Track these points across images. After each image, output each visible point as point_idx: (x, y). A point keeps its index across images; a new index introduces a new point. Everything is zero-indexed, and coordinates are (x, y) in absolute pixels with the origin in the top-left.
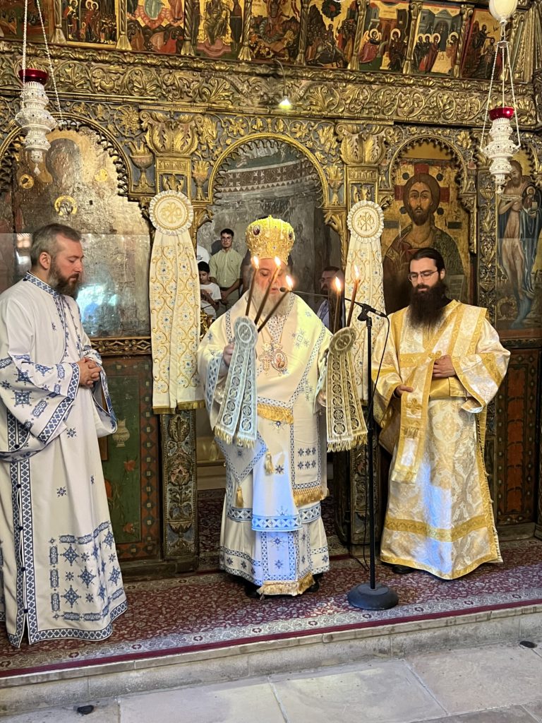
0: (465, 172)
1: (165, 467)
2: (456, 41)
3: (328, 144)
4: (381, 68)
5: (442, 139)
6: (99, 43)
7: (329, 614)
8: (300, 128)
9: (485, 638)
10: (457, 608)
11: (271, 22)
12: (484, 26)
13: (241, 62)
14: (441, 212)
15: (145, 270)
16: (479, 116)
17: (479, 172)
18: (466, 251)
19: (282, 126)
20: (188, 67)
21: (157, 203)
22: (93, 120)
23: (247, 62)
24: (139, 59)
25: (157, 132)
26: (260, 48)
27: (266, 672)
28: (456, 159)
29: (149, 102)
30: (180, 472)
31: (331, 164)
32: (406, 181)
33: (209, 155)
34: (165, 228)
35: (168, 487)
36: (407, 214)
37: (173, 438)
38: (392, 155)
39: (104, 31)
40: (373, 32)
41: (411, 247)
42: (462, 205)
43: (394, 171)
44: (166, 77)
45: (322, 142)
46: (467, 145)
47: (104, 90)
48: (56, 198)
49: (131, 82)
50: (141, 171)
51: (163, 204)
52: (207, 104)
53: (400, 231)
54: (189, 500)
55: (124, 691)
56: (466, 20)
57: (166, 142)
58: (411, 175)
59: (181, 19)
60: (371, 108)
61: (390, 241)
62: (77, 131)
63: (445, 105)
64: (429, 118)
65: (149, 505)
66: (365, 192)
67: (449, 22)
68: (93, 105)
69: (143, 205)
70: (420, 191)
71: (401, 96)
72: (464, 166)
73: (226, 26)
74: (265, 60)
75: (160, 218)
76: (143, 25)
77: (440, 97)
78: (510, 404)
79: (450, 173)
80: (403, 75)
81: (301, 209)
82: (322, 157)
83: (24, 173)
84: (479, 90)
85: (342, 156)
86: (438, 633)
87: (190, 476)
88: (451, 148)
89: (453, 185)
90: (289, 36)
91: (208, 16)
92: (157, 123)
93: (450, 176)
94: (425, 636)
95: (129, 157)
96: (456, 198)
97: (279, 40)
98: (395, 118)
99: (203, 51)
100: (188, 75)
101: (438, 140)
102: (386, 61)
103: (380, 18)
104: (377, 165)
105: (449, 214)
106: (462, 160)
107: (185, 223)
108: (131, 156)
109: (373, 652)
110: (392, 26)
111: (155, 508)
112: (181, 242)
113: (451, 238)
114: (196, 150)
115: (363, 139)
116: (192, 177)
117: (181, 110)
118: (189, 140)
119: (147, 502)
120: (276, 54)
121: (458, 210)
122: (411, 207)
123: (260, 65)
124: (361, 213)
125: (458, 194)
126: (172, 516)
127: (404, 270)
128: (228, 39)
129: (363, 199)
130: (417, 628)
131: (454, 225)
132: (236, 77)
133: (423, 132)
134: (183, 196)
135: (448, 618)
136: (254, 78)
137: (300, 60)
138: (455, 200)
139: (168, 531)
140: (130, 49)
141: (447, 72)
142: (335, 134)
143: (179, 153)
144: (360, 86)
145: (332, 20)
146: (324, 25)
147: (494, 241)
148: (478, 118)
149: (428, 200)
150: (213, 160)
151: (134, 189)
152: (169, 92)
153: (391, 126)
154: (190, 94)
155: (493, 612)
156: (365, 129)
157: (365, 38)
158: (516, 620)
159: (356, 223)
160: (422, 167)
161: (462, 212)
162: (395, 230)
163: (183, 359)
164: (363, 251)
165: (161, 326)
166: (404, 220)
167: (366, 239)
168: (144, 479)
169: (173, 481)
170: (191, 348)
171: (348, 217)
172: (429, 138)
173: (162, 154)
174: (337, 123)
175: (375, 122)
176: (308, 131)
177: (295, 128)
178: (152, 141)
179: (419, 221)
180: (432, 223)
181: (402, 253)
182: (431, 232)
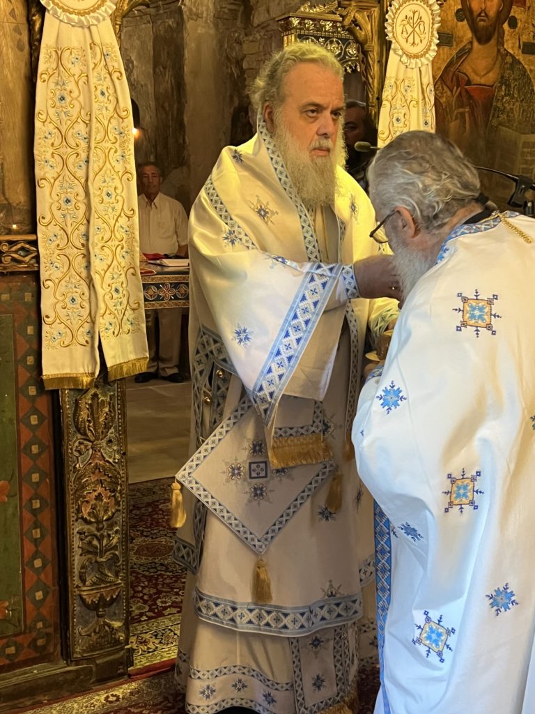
1: (71, 486)
14: (513, 23)
30: (99, 497)
34: (64, 11)
35: (76, 528)
36: (465, 22)
37: (85, 434)
41: (469, 82)
53: (454, 52)
54: (115, 547)
65: (38, 563)
87: (117, 503)
105: (524, 28)
111: (49, 568)
112: (97, 40)
119: (34, 557)
124: (407, 10)
126: (83, 581)
127: (458, 121)
131: (531, 49)
138: (534, 5)
139: (76, 608)
159: (399, 29)
162: (446, 49)
163: (108, 280)
164: (407, 83)
165: (58, 214)
166: (461, 34)
167: (413, 61)
168: (27, 515)
169: (85, 516)
170: (120, 260)
171: (387, 17)
179: (483, 36)
180: (500, 42)
181: (456, 91)
182: (500, 58)
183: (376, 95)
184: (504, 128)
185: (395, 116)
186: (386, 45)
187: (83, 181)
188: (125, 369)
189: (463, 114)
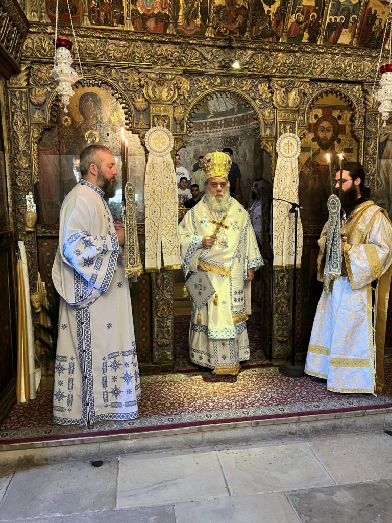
0: (357, 114)
1: (154, 305)
2: (355, 21)
3: (265, 95)
4: (302, 41)
5: (343, 91)
6: (113, 26)
7: (256, 406)
8: (246, 84)
9: (361, 427)
10: (342, 407)
11: (228, 9)
12: (375, 10)
13: (207, 38)
14: (339, 141)
15: (142, 180)
16: (369, 74)
17: (367, 114)
19: (234, 83)
20: (171, 42)
21: (150, 134)
22: (109, 80)
23: (211, 38)
24: (139, 37)
25: (151, 87)
26: (220, 28)
27: (214, 444)
28: (351, 105)
29: (146, 66)
30: (164, 309)
31: (266, 108)
32: (316, 120)
33: (184, 103)
34: (155, 152)
35: (156, 319)
36: (316, 142)
37: (159, 288)
38: (308, 102)
39: (115, 18)
40: (298, 15)
41: (318, 165)
42: (354, 136)
43: (308, 113)
44: (157, 49)
45: (261, 93)
46: (360, 95)
47: (116, 59)
48: (86, 132)
49: (133, 52)
50: (140, 114)
51: (155, 135)
52: (184, 68)
54: (169, 327)
55: (122, 452)
56: (363, 6)
57: (157, 94)
58: (320, 116)
59: (167, 8)
60: (294, 69)
61: (304, 161)
62: (99, 87)
63: (345, 67)
64: (334, 76)
65: (144, 329)
66: (288, 127)
67: (351, 8)
68: (109, 69)
69: (141, 136)
70: (326, 127)
71: (316, 60)
72: (357, 110)
73: (197, 13)
74: (224, 36)
75: (152, 145)
76: (141, 13)
77: (343, 61)
79: (347, 115)
80: (318, 46)
82: (260, 103)
84: (370, 56)
85: (274, 103)
86: (329, 423)
87: (170, 312)
88: (348, 97)
89: (349, 123)
90: (240, 19)
91: (185, 5)
92: (151, 81)
93: (346, 117)
94: (320, 424)
95: (133, 104)
97: (233, 22)
98: (311, 76)
99: (181, 31)
100: (171, 48)
101: (339, 91)
102: (306, 36)
103: (303, 5)
104: (297, 109)
105: (345, 142)
106: (356, 106)
107: (168, 148)
109: (284, 433)
110: (311, 10)
111: (148, 331)
112: (166, 161)
114: (177, 99)
115: (288, 91)
116: (174, 118)
117: (166, 72)
118: (172, 93)
119: (143, 327)
120: (231, 32)
121: (351, 140)
122: (319, 138)
123: (219, 39)
124: (285, 141)
125: (352, 129)
126: (158, 337)
127: (313, 180)
128: (198, 21)
129: (287, 132)
130: (315, 419)
131: (348, 150)
132: (204, 48)
133: (329, 86)
134: (167, 130)
135: (336, 414)
136: (215, 49)
137: (247, 36)
138: (350, 134)
139: (155, 345)
140: (133, 29)
141: (348, 43)
142: (270, 88)
143: (165, 101)
144: (287, 54)
145: (270, 7)
146: (264, 11)
147: (375, 161)
148: (368, 76)
149: (331, 133)
150: (187, 106)
151: (136, 126)
152: (159, 59)
153: (307, 82)
154: (173, 61)
155: (367, 411)
156: (290, 84)
157: (292, 19)
158: (382, 416)
159: (282, 148)
160: (328, 110)
161: (354, 141)
162: (306, 153)
164: (285, 167)
165: (151, 216)
166: (314, 147)
167: (288, 159)
168: (140, 312)
169: (159, 315)
170: (172, 231)
171: (276, 144)
172: (334, 90)
173: (154, 102)
174: (271, 80)
175: (296, 80)
176: (251, 86)
177: (243, 84)
178: (147, 93)
179: (324, 147)
180: (333, 149)
181: (312, 169)
185: (280, 180)
186: (276, 155)
189: (316, 177)
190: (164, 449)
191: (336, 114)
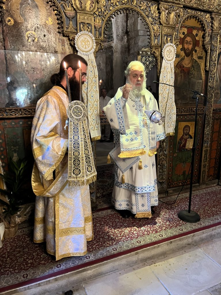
0: (207, 33)
3: (155, 14)
5: (200, 17)
8: (143, 5)
14: (196, 51)
16: (216, 7)
17: (213, 33)
18: (204, 70)
19: (135, 3)
21: (78, 37)
27: (145, 260)
28: (204, 27)
31: (155, 24)
32: (184, 36)
33: (101, 15)
34: (82, 51)
36: (183, 51)
38: (180, 22)
41: (183, 67)
42: (204, 48)
45: (152, 13)
46: (209, 21)
48: (26, 32)
50: (70, 20)
51: (82, 38)
53: (180, 59)
55: (85, 280)
57: (82, 5)
58: (186, 33)
64: (198, 5)
66: (169, 39)
69: (70, 39)
70: (189, 41)
72: (207, 31)
75: (80, 46)
78: (214, 134)
79: (201, 34)
81: (100, 57)
82: (152, 20)
83: (8, 16)
85: (161, 20)
86: (209, 234)
88: (203, 22)
89: (202, 39)
93: (200, 35)
94: (204, 236)
96: (202, 45)
98: (184, 3)
101: (198, 17)
104: (174, 26)
105: (199, 52)
106: (207, 28)
107: (92, 49)
108: (65, 11)
109: (185, 245)
112: (90, 58)
113: (199, 64)
114: (96, 11)
115: (170, 13)
116: (94, 26)
118: (93, 5)
121: (202, 51)
122: (185, 48)
124: (168, 49)
127: (180, 77)
129: (168, 42)
130: (202, 233)
131: (200, 58)
133: (193, 12)
134: (91, 34)
135: (213, 228)
138: (201, 46)
142: (158, 9)
143: (89, 11)
148: (216, 8)
149: (191, 45)
150: (103, 17)
151: (67, 30)
153: (182, 7)
156: (171, 8)
159: (165, 54)
160: (190, 29)
161: (204, 52)
162: (178, 58)
163: (92, 117)
164: (167, 67)
166: (182, 54)
167: (169, 62)
170: (95, 112)
171: (162, 50)
172: (195, 16)
173: (80, 12)
174: (160, 3)
175: (175, 5)
176: (146, 6)
177: (141, 4)
178: (75, 4)
179: (187, 55)
180: (192, 56)
181: (180, 69)
182: (192, 60)
183: (159, 71)
184: (193, 79)
185: (164, 76)
186: (162, 58)
187: (86, 93)
188: (95, 139)
189: (182, 75)
190: (113, 271)
191: (195, 32)
